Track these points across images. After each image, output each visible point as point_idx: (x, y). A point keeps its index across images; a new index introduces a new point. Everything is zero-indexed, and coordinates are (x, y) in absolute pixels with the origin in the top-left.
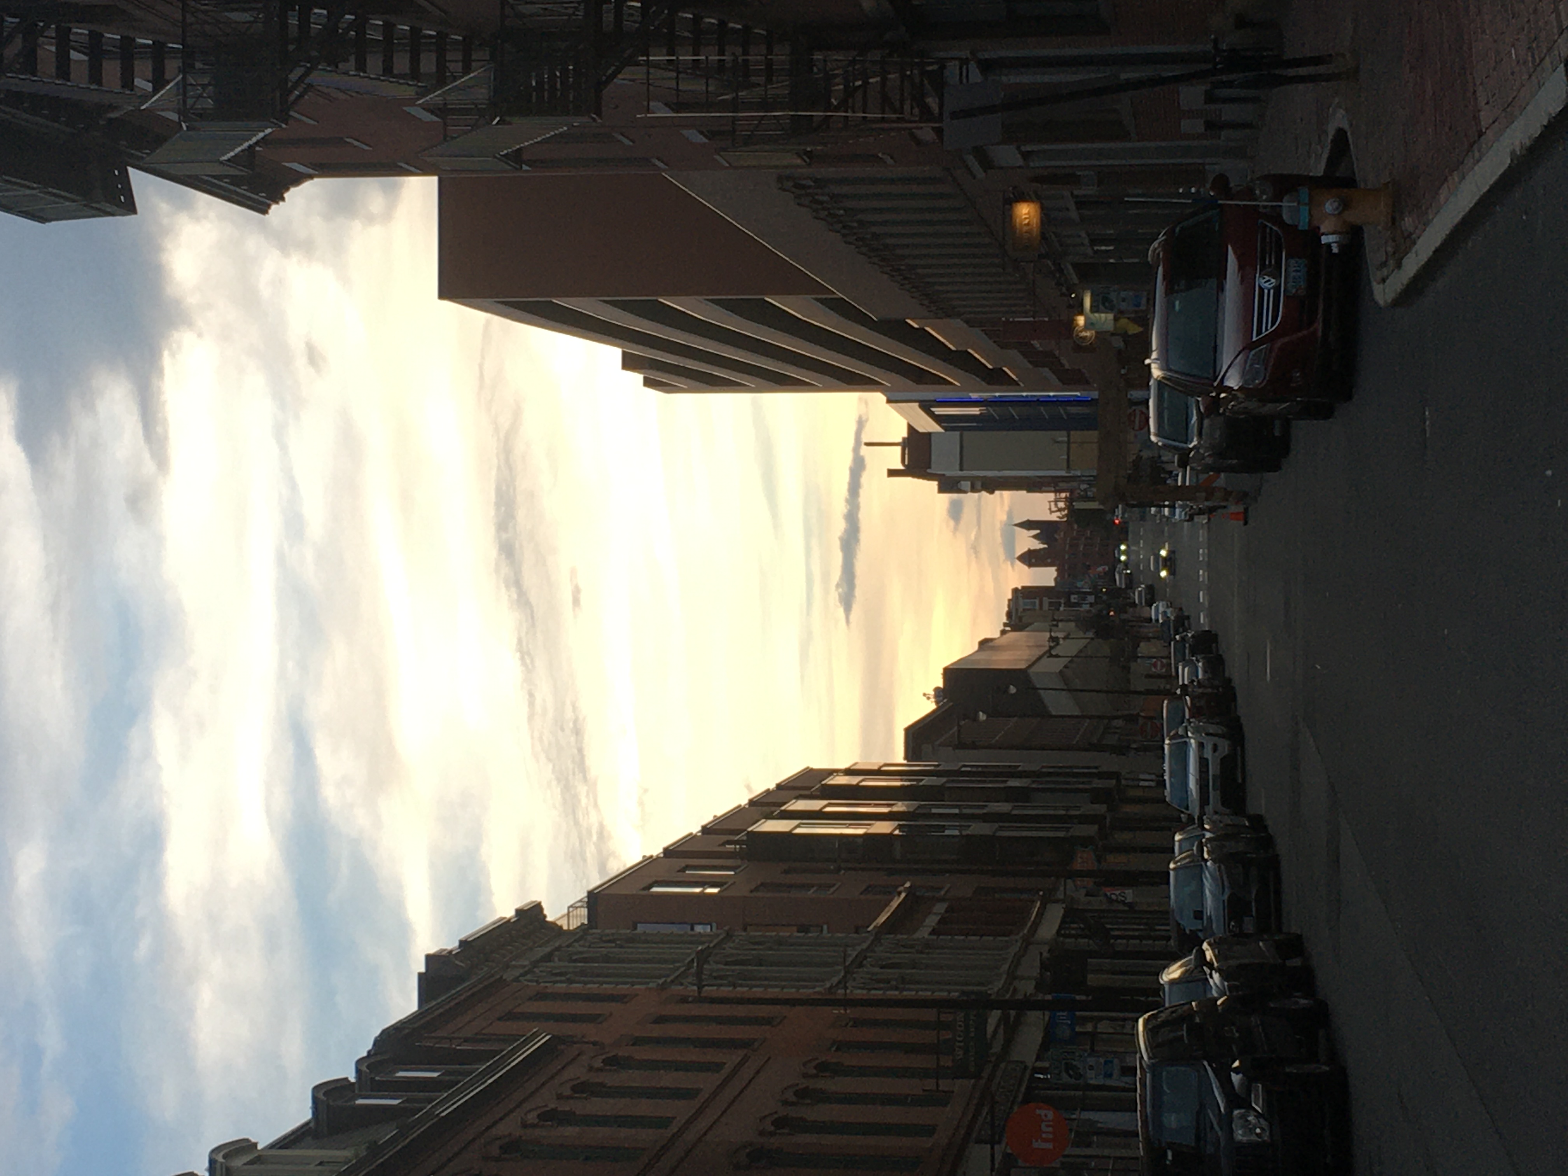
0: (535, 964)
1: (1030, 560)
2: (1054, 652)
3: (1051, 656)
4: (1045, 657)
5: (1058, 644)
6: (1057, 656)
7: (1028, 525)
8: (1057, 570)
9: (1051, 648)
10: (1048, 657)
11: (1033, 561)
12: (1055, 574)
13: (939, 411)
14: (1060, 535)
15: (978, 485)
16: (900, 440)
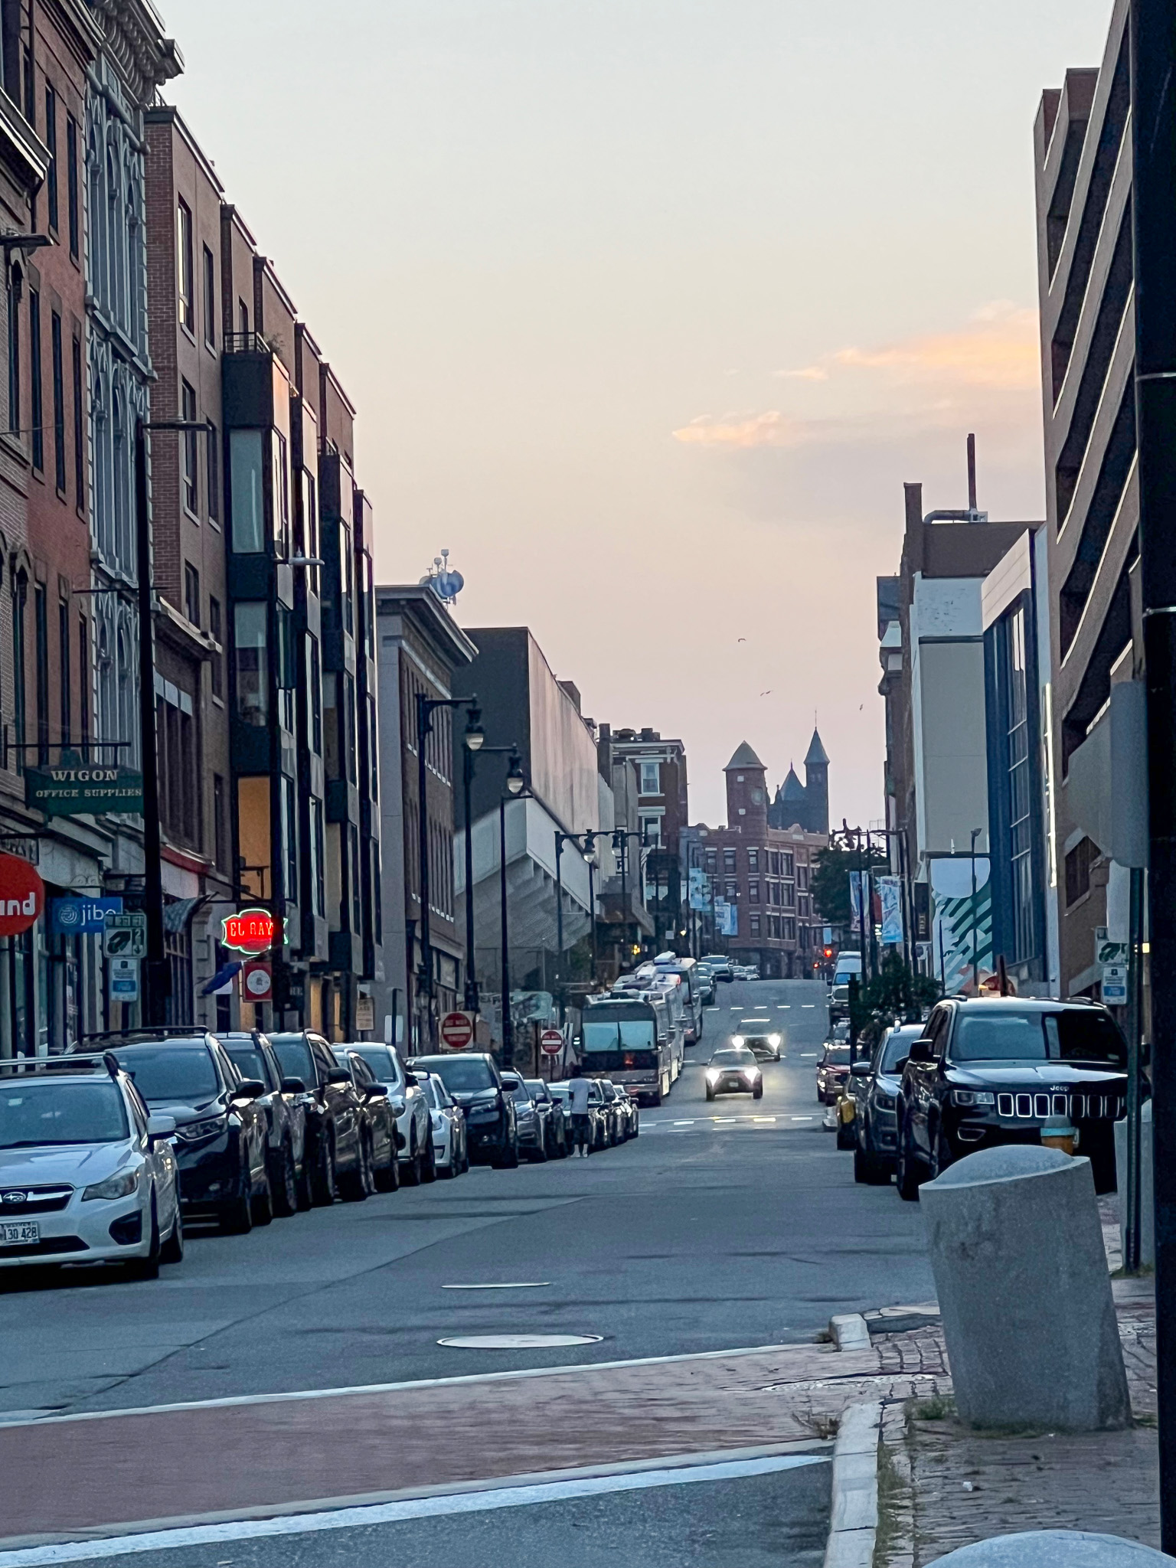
0: (104, 94)
1: (741, 771)
2: (566, 843)
3: (559, 839)
4: (558, 829)
5: (582, 852)
6: (559, 850)
7: (817, 763)
8: (721, 828)
9: (574, 838)
10: (557, 833)
11: (741, 779)
12: (713, 826)
13: (1018, 621)
14: (795, 832)
15: (896, 664)
16: (980, 508)
